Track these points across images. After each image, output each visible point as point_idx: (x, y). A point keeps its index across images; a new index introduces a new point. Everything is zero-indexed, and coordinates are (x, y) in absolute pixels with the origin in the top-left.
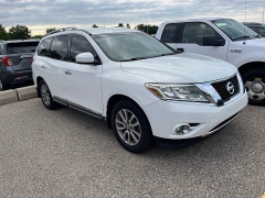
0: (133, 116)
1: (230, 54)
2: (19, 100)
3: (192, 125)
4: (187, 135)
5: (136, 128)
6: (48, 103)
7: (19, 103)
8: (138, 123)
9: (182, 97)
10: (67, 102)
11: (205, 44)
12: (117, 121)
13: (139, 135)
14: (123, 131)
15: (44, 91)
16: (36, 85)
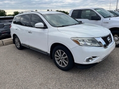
0: (64, 53)
1: (103, 24)
2: (4, 45)
3: (94, 57)
4: (91, 62)
5: (65, 59)
6: (19, 47)
7: (3, 47)
8: (67, 57)
9: (89, 44)
10: (29, 46)
11: (92, 19)
12: (56, 55)
13: (67, 62)
14: (59, 60)
15: (16, 41)
16: (12, 38)
